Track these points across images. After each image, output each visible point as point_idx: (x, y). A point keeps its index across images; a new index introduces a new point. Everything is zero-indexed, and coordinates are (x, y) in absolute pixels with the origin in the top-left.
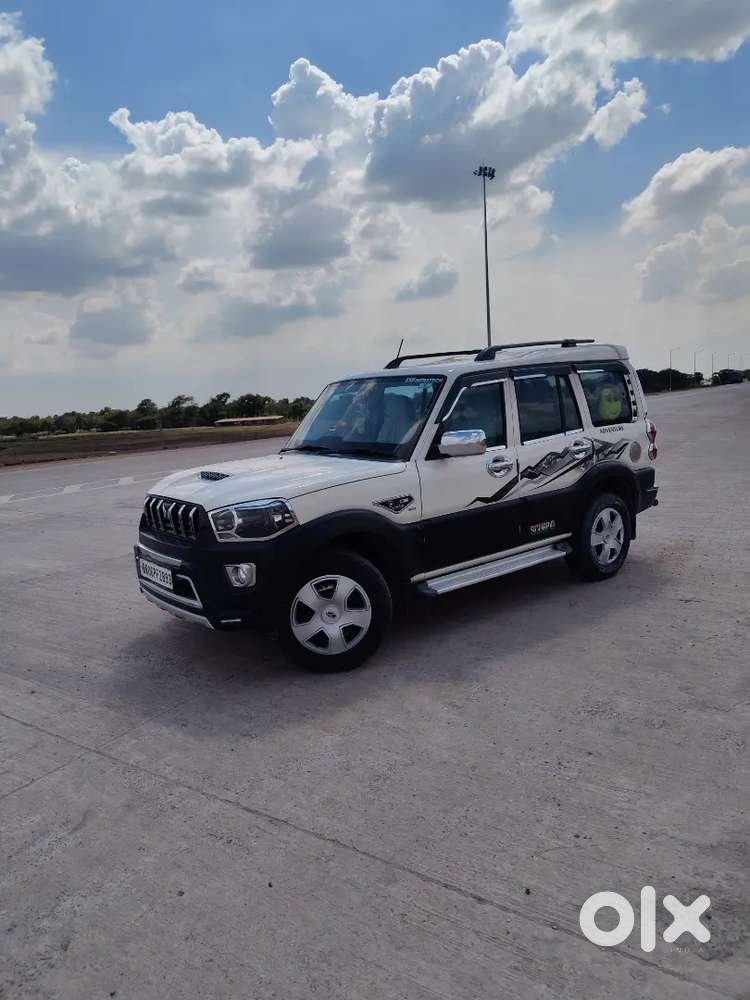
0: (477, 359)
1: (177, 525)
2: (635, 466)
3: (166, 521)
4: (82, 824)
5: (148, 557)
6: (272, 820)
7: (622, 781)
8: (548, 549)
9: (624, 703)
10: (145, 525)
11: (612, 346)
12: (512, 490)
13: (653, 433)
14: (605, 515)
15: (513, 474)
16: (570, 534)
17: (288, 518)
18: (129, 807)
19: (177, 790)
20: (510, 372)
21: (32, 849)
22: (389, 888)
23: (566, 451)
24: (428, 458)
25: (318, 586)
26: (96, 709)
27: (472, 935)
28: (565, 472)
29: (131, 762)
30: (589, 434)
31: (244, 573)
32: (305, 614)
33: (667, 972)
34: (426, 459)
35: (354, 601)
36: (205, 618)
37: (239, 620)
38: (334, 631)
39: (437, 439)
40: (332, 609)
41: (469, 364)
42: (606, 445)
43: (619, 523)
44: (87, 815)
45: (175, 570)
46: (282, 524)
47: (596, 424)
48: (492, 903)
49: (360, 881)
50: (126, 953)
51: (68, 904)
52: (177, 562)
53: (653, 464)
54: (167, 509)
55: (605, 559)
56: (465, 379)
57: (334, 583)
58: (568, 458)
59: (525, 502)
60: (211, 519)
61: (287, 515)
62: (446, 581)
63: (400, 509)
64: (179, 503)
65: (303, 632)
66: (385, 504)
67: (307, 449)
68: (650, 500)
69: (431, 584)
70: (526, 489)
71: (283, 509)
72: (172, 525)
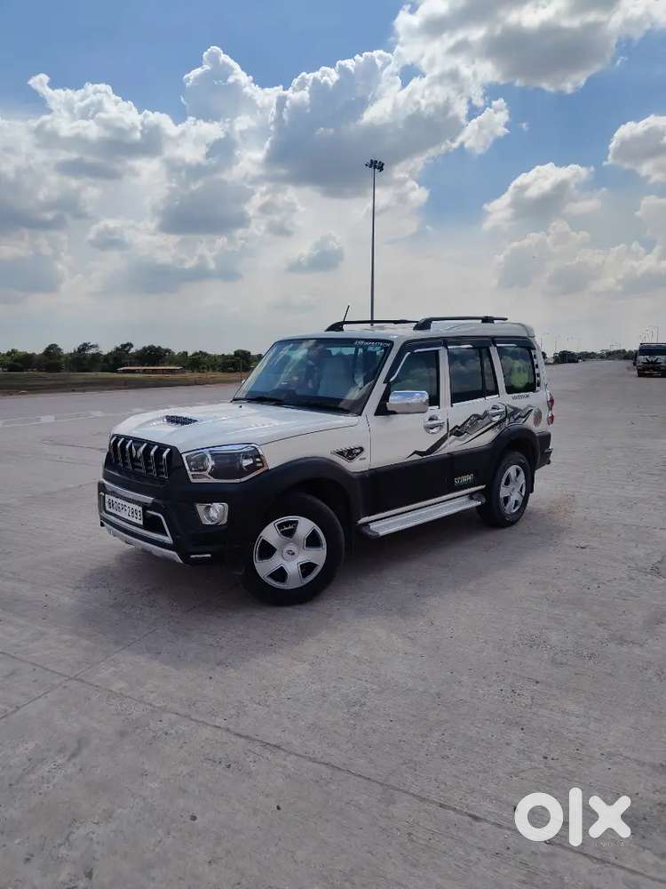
0: (415, 328)
1: (147, 464)
2: (538, 430)
3: (134, 460)
4: (79, 749)
5: (113, 493)
6: (266, 745)
7: (571, 707)
8: (465, 499)
9: (554, 637)
10: (109, 463)
11: (523, 325)
12: (443, 446)
13: (552, 401)
14: (512, 470)
15: (444, 431)
16: (483, 487)
17: (259, 462)
18: (122, 734)
19: (166, 717)
20: (445, 341)
21: (33, 777)
22: (390, 808)
23: (486, 414)
24: (377, 413)
25: (280, 526)
26: (66, 637)
27: (477, 852)
28: (482, 433)
29: (114, 689)
30: (504, 400)
31: (216, 513)
32: (267, 551)
33: (654, 879)
34: (375, 415)
35: (312, 541)
36: (174, 553)
37: (209, 555)
38: (292, 567)
39: (385, 397)
40: (292, 547)
41: (408, 332)
42: (516, 410)
43: (522, 479)
44: (82, 742)
45: (145, 507)
46: (252, 468)
48: (486, 821)
49: (361, 802)
50: (153, 879)
51: (82, 831)
52: (149, 499)
53: (551, 429)
54: (137, 449)
55: (510, 509)
56: (408, 345)
57: (296, 522)
58: (486, 420)
59: (452, 457)
60: (184, 459)
61: (258, 460)
62: (385, 524)
63: (352, 459)
64: (150, 444)
65: (264, 568)
66: (341, 453)
68: (546, 459)
69: (373, 526)
70: (454, 445)
71: (255, 455)
72: (142, 464)
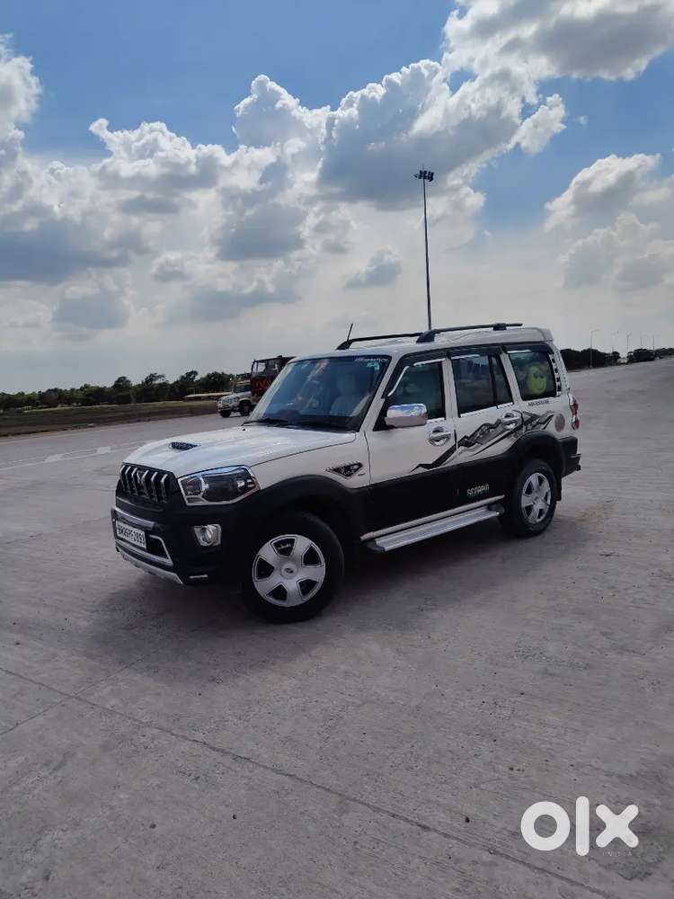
0: (418, 342)
1: (150, 491)
2: (560, 435)
3: (139, 487)
4: (63, 763)
5: (123, 520)
6: (236, 757)
7: (554, 719)
8: (483, 510)
9: (552, 648)
10: (121, 491)
11: (538, 329)
12: (452, 456)
13: (575, 405)
14: (533, 479)
15: (452, 443)
16: (502, 497)
17: (250, 483)
18: (105, 748)
19: (149, 732)
20: (448, 352)
21: (16, 788)
22: (342, 818)
23: (499, 422)
24: (376, 429)
25: (277, 545)
26: (75, 658)
27: (417, 860)
28: (497, 442)
29: (108, 707)
30: (518, 407)
31: (210, 533)
32: (266, 570)
33: (593, 891)
34: (374, 430)
35: (310, 558)
36: (175, 575)
37: (206, 576)
38: (292, 585)
39: (383, 412)
40: (290, 565)
41: (411, 345)
42: (534, 417)
43: (546, 486)
44: (67, 755)
45: (148, 532)
46: (245, 489)
47: (525, 398)
48: (436, 831)
49: (316, 812)
50: (103, 882)
51: (48, 838)
52: (151, 524)
53: (577, 434)
54: (141, 476)
55: (534, 518)
56: (407, 359)
57: (292, 541)
58: (500, 428)
59: (463, 468)
60: (180, 484)
61: (249, 481)
62: (392, 539)
63: (350, 475)
64: (152, 470)
65: (264, 587)
66: (337, 470)
67: (268, 421)
68: (574, 465)
69: (379, 542)
70: (463, 456)
71: (245, 475)
72: (145, 491)
